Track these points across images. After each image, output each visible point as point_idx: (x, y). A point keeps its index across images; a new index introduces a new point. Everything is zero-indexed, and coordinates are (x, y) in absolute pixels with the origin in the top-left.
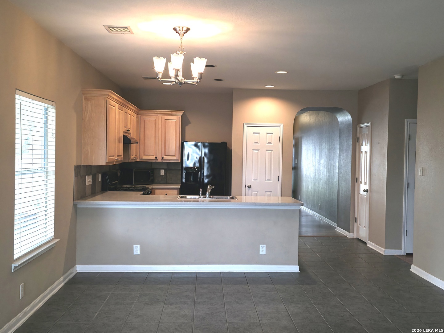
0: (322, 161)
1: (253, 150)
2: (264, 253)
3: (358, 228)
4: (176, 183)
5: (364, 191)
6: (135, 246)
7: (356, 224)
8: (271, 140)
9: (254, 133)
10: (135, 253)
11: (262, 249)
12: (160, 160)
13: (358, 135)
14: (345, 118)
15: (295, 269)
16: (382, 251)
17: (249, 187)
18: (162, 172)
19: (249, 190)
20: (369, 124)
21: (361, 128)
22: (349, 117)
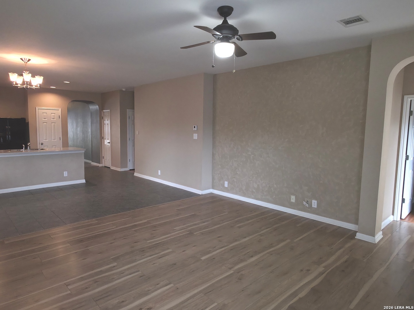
0: (79, 129)
1: (43, 123)
2: (67, 175)
3: (104, 161)
5: (108, 143)
7: (103, 159)
8: (54, 117)
9: (42, 113)
11: (66, 174)
13: (102, 116)
14: (94, 107)
15: (84, 181)
16: (119, 170)
17: (42, 144)
19: (42, 146)
20: (109, 110)
21: (104, 112)
22: (97, 107)
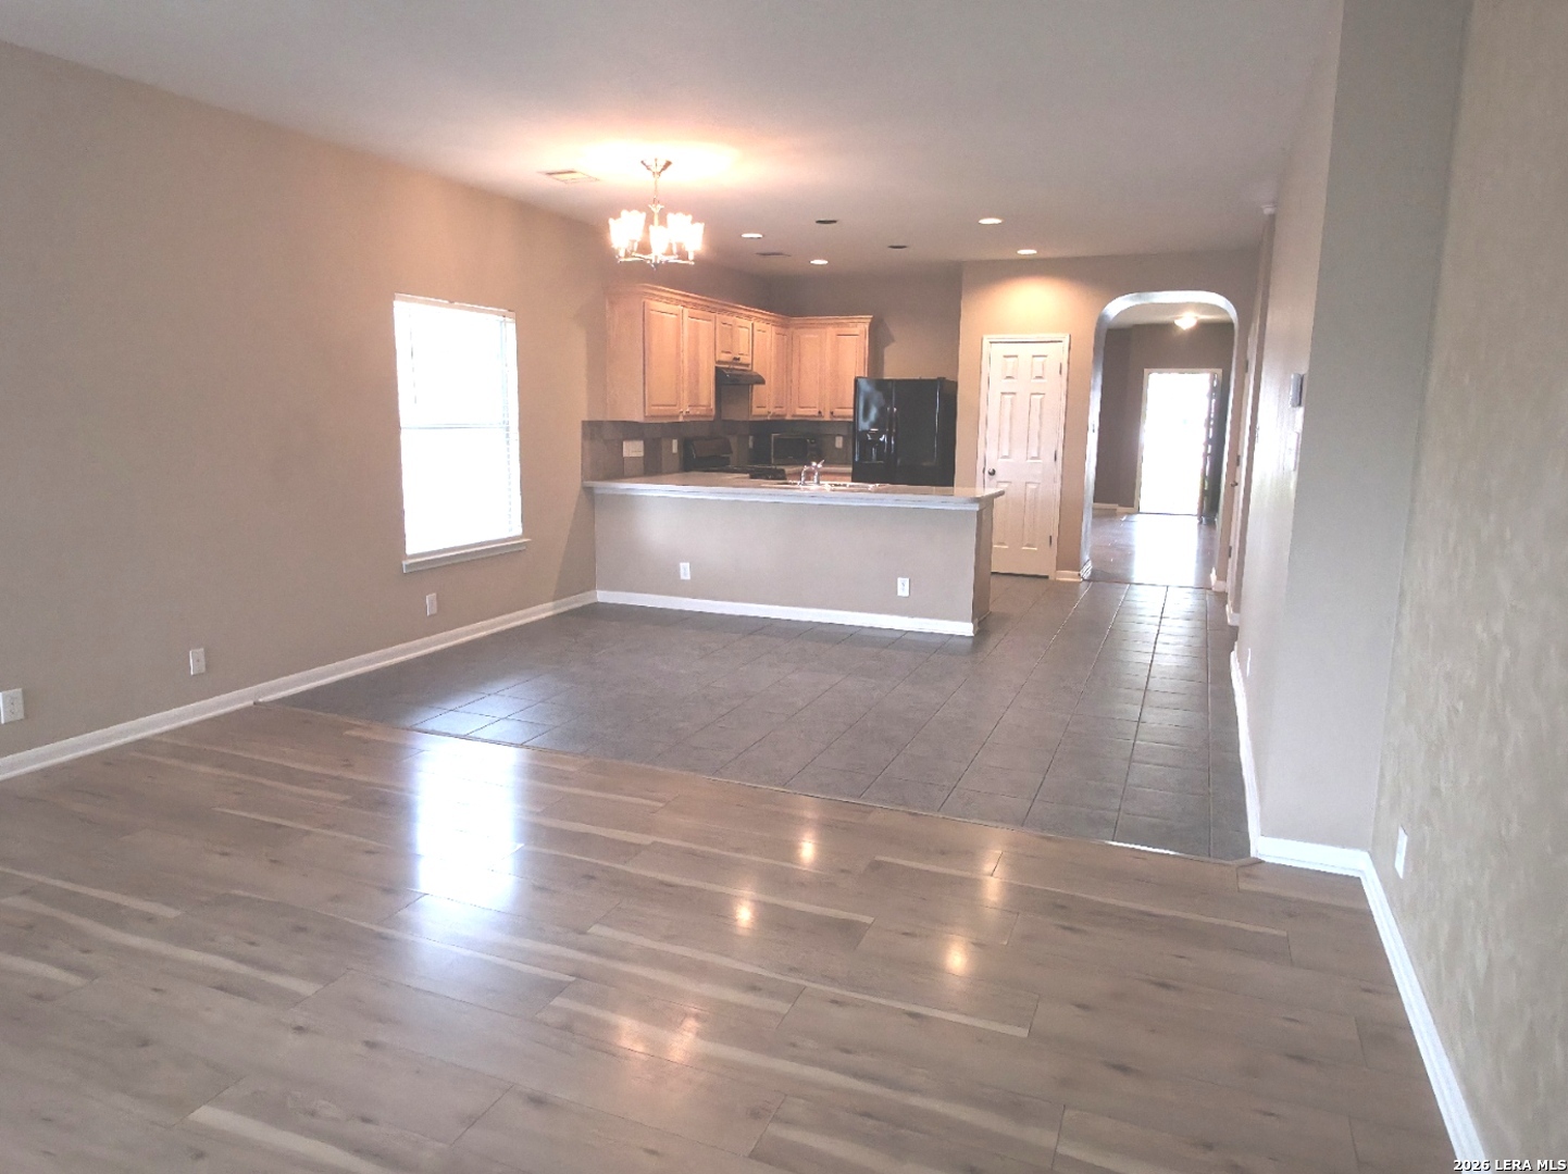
1: (1002, 394)
2: (907, 593)
3: (1232, 569)
4: (845, 464)
6: (681, 564)
7: (1230, 561)
8: (1043, 371)
9: (1005, 357)
10: (683, 577)
11: (903, 587)
12: (827, 418)
13: (1248, 355)
17: (993, 473)
18: (839, 443)
19: (991, 480)
22: (1235, 312)
